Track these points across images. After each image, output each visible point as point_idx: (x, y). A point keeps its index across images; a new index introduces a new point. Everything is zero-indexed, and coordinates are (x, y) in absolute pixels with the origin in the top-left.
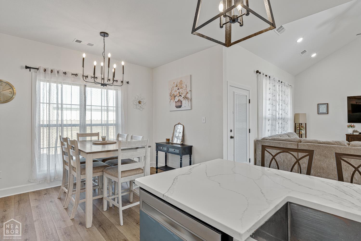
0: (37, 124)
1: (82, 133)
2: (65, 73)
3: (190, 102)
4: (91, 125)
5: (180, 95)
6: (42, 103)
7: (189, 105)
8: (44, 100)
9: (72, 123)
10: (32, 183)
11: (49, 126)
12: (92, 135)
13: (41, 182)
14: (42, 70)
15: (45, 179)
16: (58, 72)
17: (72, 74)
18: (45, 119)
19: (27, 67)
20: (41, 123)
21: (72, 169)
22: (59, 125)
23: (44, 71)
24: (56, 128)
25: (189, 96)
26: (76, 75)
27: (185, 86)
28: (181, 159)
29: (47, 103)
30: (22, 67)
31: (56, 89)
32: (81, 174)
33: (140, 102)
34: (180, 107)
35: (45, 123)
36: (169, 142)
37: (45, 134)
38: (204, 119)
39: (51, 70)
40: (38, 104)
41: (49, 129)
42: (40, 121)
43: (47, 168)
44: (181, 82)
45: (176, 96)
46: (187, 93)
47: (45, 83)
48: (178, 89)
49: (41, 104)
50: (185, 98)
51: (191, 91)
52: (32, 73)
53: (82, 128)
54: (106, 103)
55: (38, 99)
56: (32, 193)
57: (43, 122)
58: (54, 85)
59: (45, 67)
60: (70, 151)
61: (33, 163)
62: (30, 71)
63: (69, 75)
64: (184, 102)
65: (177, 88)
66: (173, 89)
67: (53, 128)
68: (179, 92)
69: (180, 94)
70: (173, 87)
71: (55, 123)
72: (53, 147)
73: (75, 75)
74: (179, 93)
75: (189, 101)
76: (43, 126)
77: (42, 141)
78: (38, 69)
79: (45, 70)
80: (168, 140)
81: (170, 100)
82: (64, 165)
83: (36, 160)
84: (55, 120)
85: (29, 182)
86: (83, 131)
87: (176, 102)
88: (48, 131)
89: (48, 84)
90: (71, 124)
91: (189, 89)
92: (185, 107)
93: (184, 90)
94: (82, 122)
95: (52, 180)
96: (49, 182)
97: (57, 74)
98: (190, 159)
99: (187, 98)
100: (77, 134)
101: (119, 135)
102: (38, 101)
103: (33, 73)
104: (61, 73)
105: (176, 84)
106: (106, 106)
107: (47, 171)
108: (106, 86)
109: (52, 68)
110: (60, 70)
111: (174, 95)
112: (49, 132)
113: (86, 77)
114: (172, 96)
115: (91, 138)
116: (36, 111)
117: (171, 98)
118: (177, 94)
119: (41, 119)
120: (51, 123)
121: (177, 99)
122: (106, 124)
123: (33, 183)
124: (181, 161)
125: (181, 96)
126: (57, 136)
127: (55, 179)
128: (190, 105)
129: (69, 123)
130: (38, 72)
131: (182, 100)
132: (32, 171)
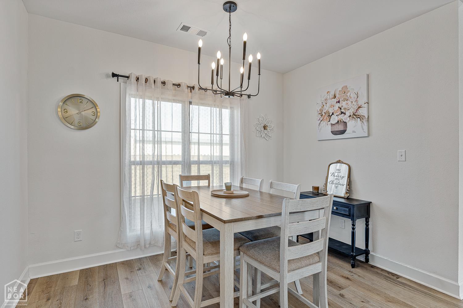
0: (127, 161)
1: (186, 175)
2: (163, 83)
3: (366, 123)
4: (199, 163)
5: (342, 113)
6: (134, 129)
7: (363, 129)
8: (136, 125)
9: (173, 160)
10: (120, 248)
11: (142, 163)
12: (199, 178)
13: (132, 248)
14: (133, 79)
15: (138, 244)
16: (155, 82)
17: (174, 85)
18: (138, 153)
19: (114, 75)
20: (132, 159)
21: (182, 239)
22: (156, 163)
23: (137, 81)
24: (151, 166)
25: (363, 112)
26: (179, 85)
27: (353, 96)
28: (353, 225)
29: (140, 130)
30: (107, 76)
31: (151, 108)
32: (204, 255)
33: (265, 127)
34: (343, 132)
35: (138, 159)
36: (318, 192)
37: (137, 177)
38: (403, 154)
39: (146, 79)
40: (128, 130)
41: (143, 169)
42: (130, 156)
43: (141, 227)
44: (345, 90)
45: (333, 114)
46: (359, 107)
47: (138, 99)
48: (339, 102)
49: (132, 130)
50: (355, 116)
51: (368, 103)
52: (120, 83)
53: (186, 168)
54: (218, 129)
55: (128, 123)
56: (121, 265)
57: (135, 158)
58: (149, 102)
59: (138, 74)
60: (181, 207)
61: (122, 219)
62: (118, 81)
63: (169, 86)
64: (351, 124)
65: (336, 100)
66: (326, 103)
67: (149, 166)
68: (339, 107)
69: (343, 110)
70: (326, 100)
71: (151, 160)
72: (148, 195)
73: (177, 86)
74: (341, 109)
75: (364, 121)
76: (135, 163)
77: (133, 186)
78: (128, 77)
79: (138, 79)
80: (317, 188)
81: (320, 121)
82: (167, 227)
83: (126, 215)
84: (151, 155)
85: (117, 247)
86: (187, 172)
87: (332, 125)
88: (141, 171)
89: (141, 100)
90: (171, 160)
91: (362, 101)
92: (354, 132)
93: (352, 102)
94: (186, 157)
95: (147, 246)
96: (143, 248)
97: (154, 84)
98: (367, 225)
99: (359, 117)
100: (181, 176)
101: (243, 180)
102: (127, 126)
103: (122, 84)
104: (159, 84)
105: (332, 93)
106: (218, 133)
107: (141, 230)
108: (234, 96)
109: (147, 76)
110: (157, 78)
111: (329, 113)
112: (143, 173)
113: (191, 89)
114: (324, 114)
115: (199, 183)
116: (126, 141)
117: (321, 119)
118: (334, 111)
119: (132, 153)
120: (145, 160)
121: (334, 119)
122: (218, 161)
123: (122, 248)
124: (353, 229)
125: (345, 114)
126: (153, 179)
127: (152, 244)
128: (365, 127)
129: (169, 159)
130: (128, 81)
131: (347, 121)
132: (121, 230)
